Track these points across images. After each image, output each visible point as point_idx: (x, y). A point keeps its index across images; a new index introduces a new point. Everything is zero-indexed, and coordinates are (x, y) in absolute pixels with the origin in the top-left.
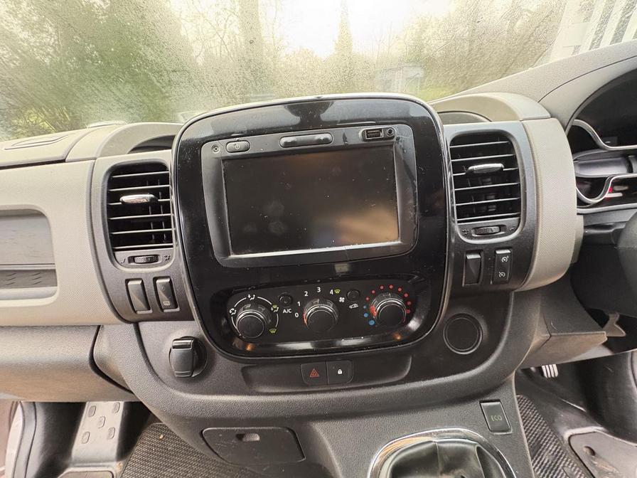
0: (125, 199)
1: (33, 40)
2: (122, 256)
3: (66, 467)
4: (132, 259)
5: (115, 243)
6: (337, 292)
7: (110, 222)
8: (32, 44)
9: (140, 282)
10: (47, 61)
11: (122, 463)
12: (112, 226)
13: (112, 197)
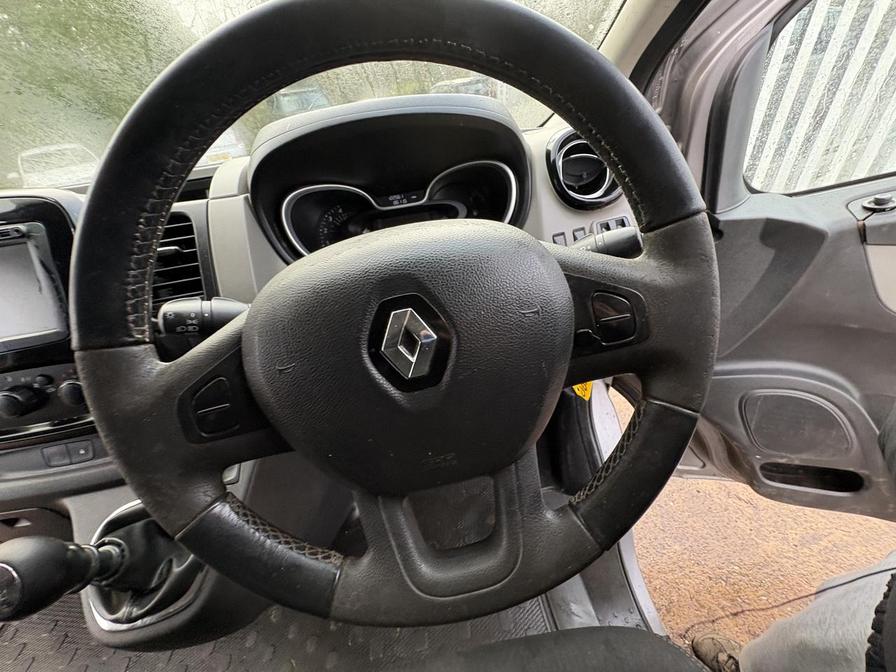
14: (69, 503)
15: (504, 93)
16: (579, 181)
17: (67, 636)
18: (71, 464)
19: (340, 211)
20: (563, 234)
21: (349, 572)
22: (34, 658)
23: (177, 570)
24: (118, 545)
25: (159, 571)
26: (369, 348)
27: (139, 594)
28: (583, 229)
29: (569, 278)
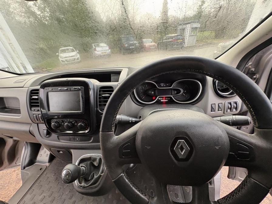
0: (33, 97)
1: (42, 15)
2: (33, 109)
3: (35, 163)
4: (34, 110)
5: (31, 106)
6: (72, 121)
7: (30, 102)
8: (41, 16)
9: (35, 115)
10: (46, 23)
11: (49, 164)
12: (31, 103)
13: (31, 96)
14: (72, 151)
15: (187, 39)
16: (222, 87)
17: (57, 178)
18: (75, 141)
19: (147, 86)
20: (215, 104)
21: (151, 201)
22: (50, 182)
23: (95, 177)
24: (85, 168)
25: (91, 176)
26: (171, 148)
27: (86, 180)
28: (222, 103)
29: (229, 137)
